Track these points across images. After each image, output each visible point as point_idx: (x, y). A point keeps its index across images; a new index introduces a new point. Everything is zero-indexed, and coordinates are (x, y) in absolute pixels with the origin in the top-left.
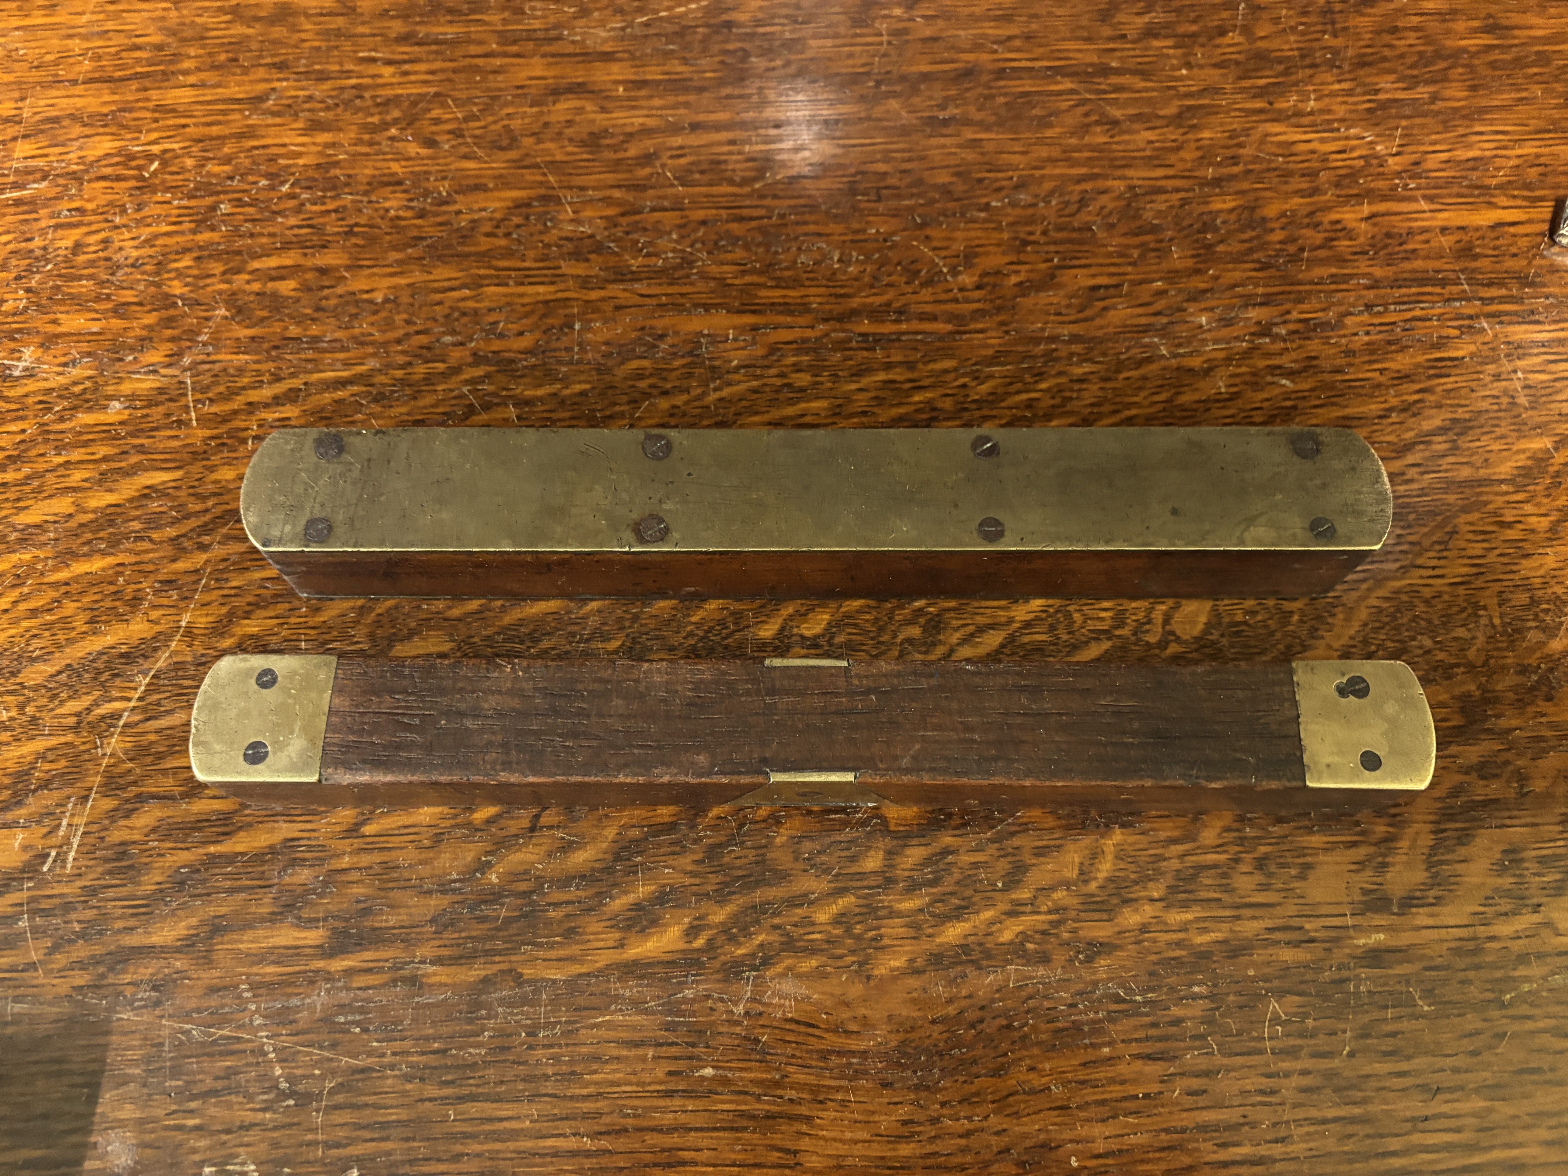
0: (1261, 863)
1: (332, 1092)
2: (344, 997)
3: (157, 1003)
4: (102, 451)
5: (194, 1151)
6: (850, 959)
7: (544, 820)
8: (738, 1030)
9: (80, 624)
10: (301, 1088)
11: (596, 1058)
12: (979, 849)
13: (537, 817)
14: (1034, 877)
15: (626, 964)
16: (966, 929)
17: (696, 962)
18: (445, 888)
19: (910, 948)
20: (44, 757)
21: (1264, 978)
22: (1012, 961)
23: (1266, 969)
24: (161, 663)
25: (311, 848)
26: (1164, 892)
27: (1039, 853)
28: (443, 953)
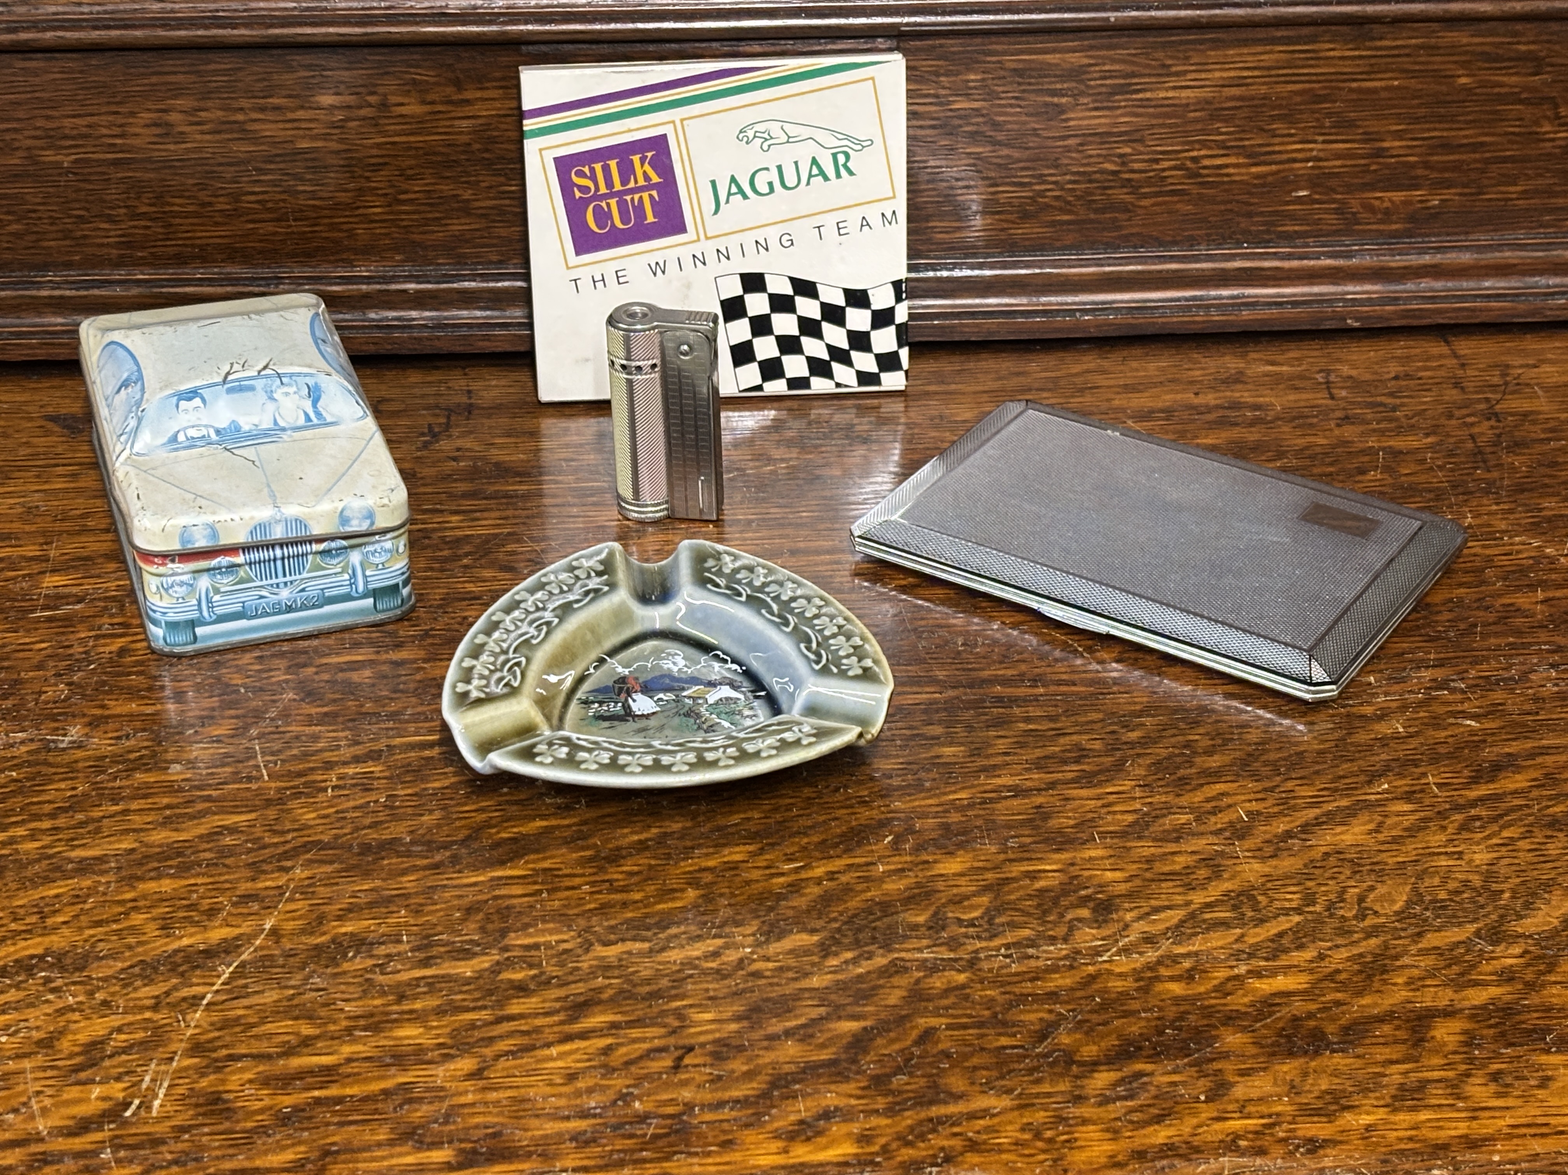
0: (1495, 1077)
4: (165, 801)
6: (1042, 1157)
7: (687, 1061)
9: (152, 930)
12: (1177, 1070)
13: (680, 1058)
14: (1239, 1091)
15: (793, 1166)
16: (1171, 1132)
17: (872, 1163)
18: (584, 1114)
19: (1109, 1147)
20: (119, 1030)
21: (1512, 1162)
22: (1224, 1155)
23: (1512, 1156)
24: (244, 957)
25: (428, 1090)
26: (1388, 1100)
27: (1243, 1073)
28: (586, 1163)
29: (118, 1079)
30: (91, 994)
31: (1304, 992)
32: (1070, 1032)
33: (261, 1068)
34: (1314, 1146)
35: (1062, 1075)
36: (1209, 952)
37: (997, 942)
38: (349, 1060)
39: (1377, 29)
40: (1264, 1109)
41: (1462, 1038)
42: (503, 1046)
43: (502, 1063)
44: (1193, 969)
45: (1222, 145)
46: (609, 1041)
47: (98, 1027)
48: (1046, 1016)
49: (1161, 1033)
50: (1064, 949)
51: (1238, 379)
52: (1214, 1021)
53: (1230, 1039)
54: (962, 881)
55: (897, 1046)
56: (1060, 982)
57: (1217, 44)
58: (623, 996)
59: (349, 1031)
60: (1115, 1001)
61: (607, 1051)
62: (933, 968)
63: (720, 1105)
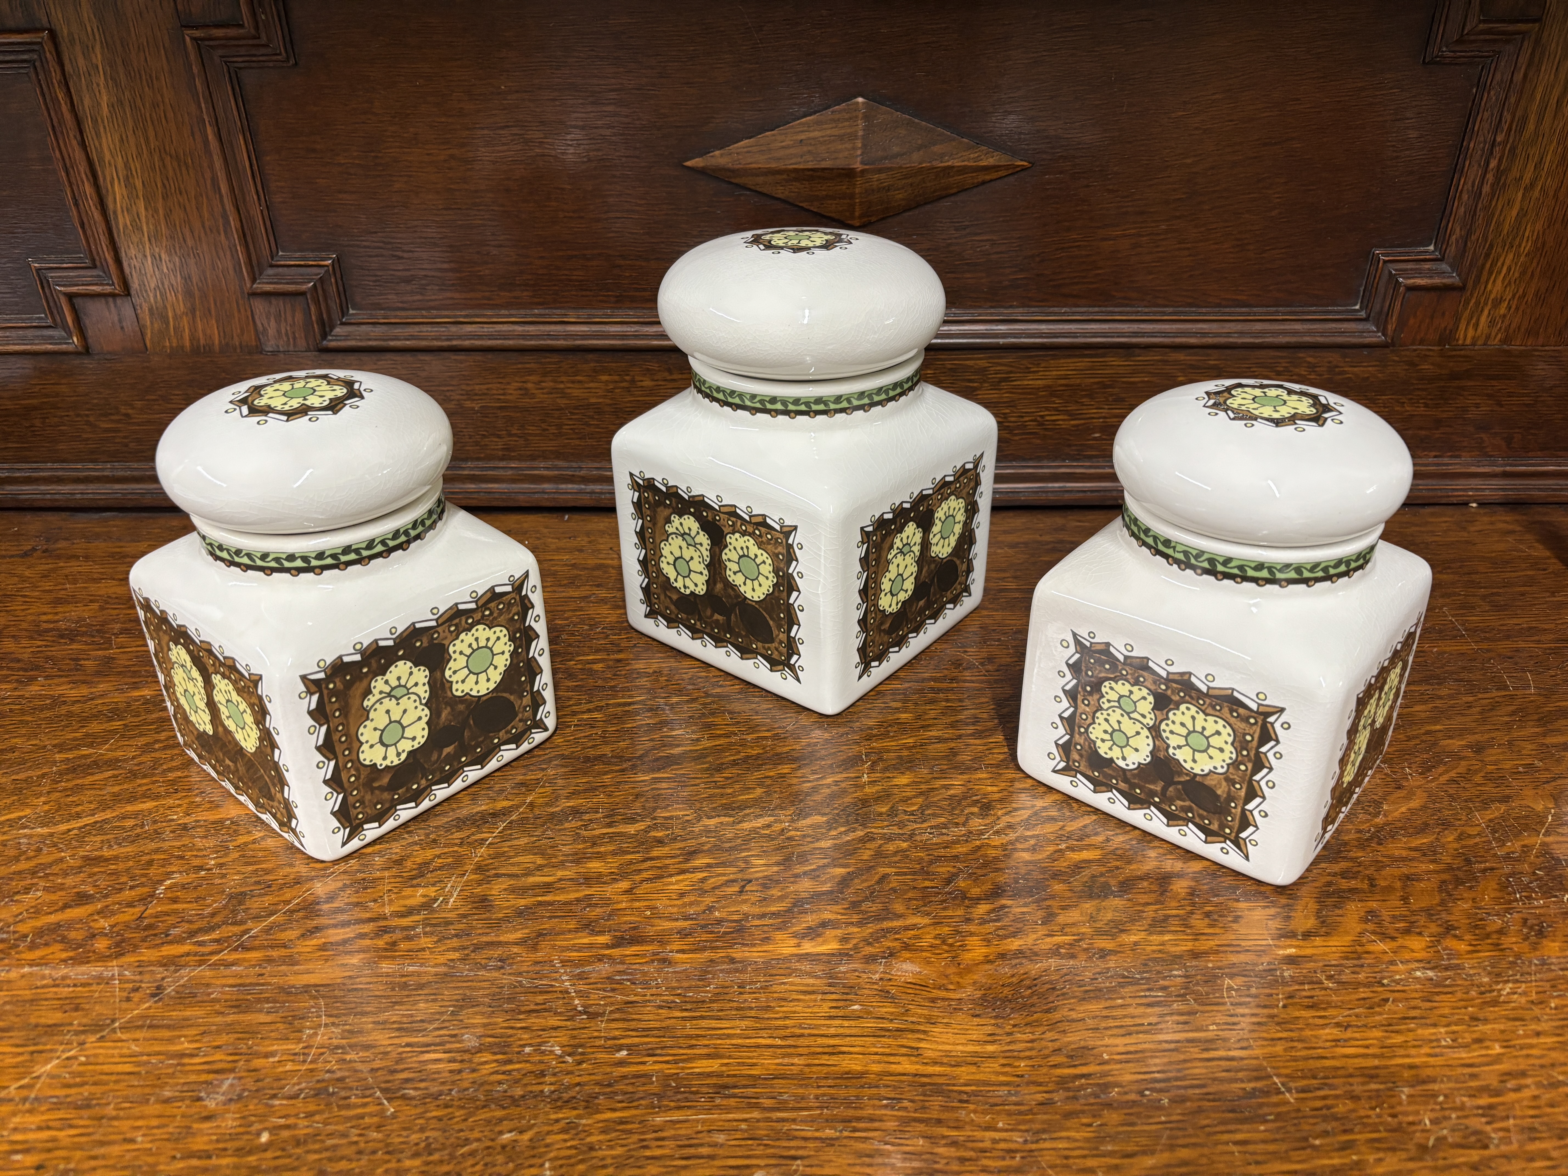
0: (1208, 915)
1: (611, 1012)
2: (621, 967)
3: (502, 968)
5: (520, 1039)
6: (946, 955)
7: (747, 888)
8: (876, 987)
10: (590, 1010)
11: (785, 1000)
12: (1025, 905)
13: (744, 887)
14: (1061, 919)
15: (802, 955)
16: (1021, 942)
17: (847, 954)
18: (687, 918)
19: (984, 950)
20: (439, 857)
21: (1219, 968)
22: (1051, 958)
23: (1219, 964)
24: (513, 818)
25: (601, 899)
26: (1147, 927)
27: (1063, 908)
28: (685, 947)
29: (433, 885)
30: (427, 835)
31: (1099, 860)
32: (965, 879)
33: (512, 882)
34: (1104, 954)
35: (959, 905)
36: (1044, 835)
37: (925, 825)
38: (561, 880)
39: (1137, 351)
40: (1074, 930)
41: (1188, 890)
42: (645, 875)
43: (645, 885)
44: (1036, 845)
45: (1056, 409)
46: (705, 875)
47: (429, 854)
48: (951, 869)
49: (1017, 882)
50: (963, 830)
51: (1062, 529)
52: (1047, 876)
53: (1056, 887)
54: (908, 789)
55: (865, 884)
56: (960, 850)
57: (1054, 357)
58: (716, 849)
59: (563, 862)
60: (991, 862)
61: (703, 880)
62: (889, 839)
63: (763, 916)
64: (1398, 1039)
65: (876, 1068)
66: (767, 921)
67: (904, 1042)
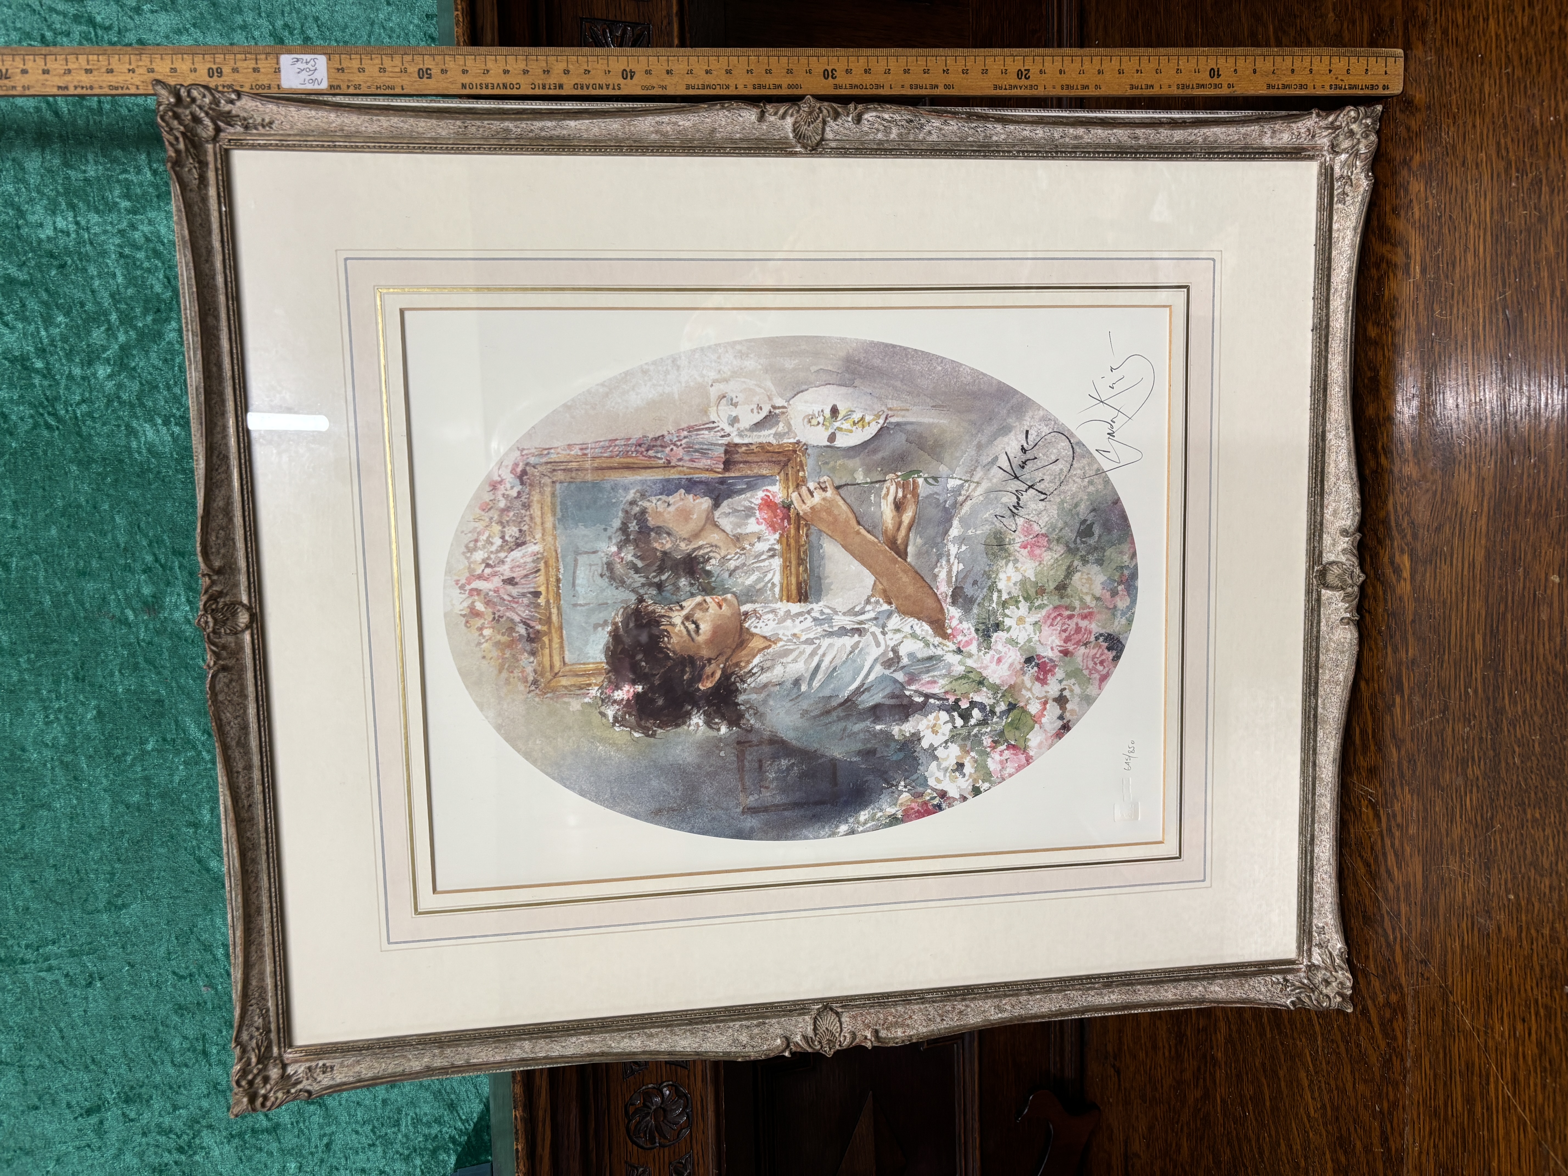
64: (1474, 216)
65: (1483, 542)
66: (1389, 597)
67: (1468, 522)
